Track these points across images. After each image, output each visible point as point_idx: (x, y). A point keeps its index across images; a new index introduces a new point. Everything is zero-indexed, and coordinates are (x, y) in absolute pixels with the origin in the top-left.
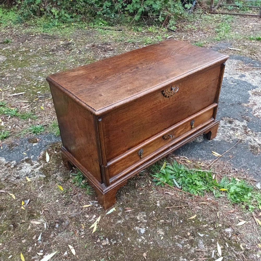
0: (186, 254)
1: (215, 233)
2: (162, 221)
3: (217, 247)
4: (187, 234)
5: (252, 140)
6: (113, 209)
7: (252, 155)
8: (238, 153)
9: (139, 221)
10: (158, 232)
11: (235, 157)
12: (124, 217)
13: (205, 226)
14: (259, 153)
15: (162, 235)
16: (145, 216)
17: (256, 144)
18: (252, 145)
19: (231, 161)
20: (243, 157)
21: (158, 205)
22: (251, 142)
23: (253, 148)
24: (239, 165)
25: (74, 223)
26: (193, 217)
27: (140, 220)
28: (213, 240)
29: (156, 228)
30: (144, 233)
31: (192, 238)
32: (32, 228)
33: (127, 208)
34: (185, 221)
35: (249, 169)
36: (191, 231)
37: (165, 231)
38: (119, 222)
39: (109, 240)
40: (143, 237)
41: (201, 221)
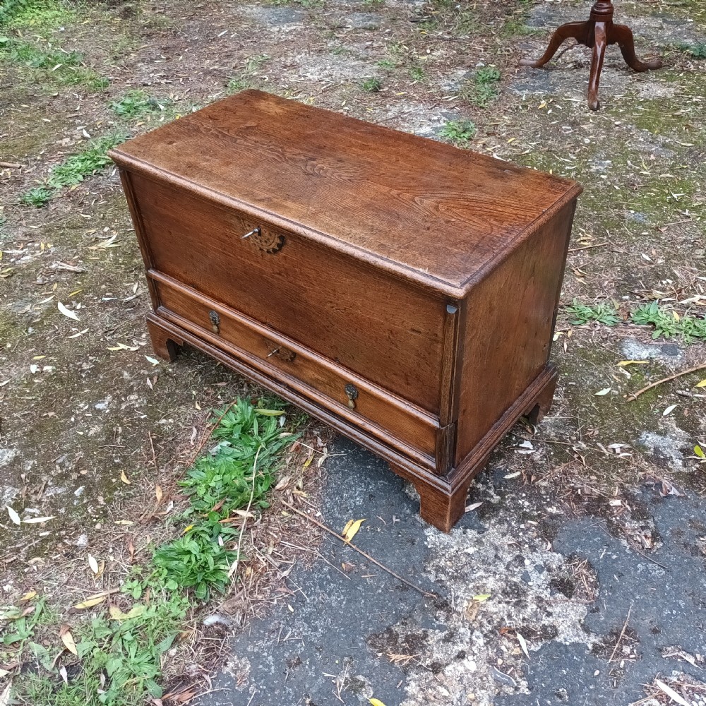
0: (41, 469)
1: (80, 516)
2: (120, 430)
3: (44, 516)
4: (85, 469)
5: (460, 647)
6: (155, 362)
7: (366, 631)
8: (369, 588)
9: (123, 399)
10: (96, 426)
11: (344, 579)
12: (135, 379)
13: (101, 500)
14: (380, 654)
15: (87, 434)
16: (137, 406)
17: (436, 656)
18: (430, 642)
19: (326, 564)
20: (349, 601)
21: (163, 421)
22: (447, 640)
23: (407, 641)
24: (311, 587)
25: (130, 324)
26: (124, 478)
27: (126, 400)
28: (62, 511)
29: (104, 423)
30: (95, 408)
31: (74, 476)
32: (126, 287)
33: (155, 379)
34: (118, 466)
35: (292, 610)
36: (90, 476)
37: (97, 435)
38: (126, 374)
39: (89, 369)
40: (86, 407)
41: (116, 493)
